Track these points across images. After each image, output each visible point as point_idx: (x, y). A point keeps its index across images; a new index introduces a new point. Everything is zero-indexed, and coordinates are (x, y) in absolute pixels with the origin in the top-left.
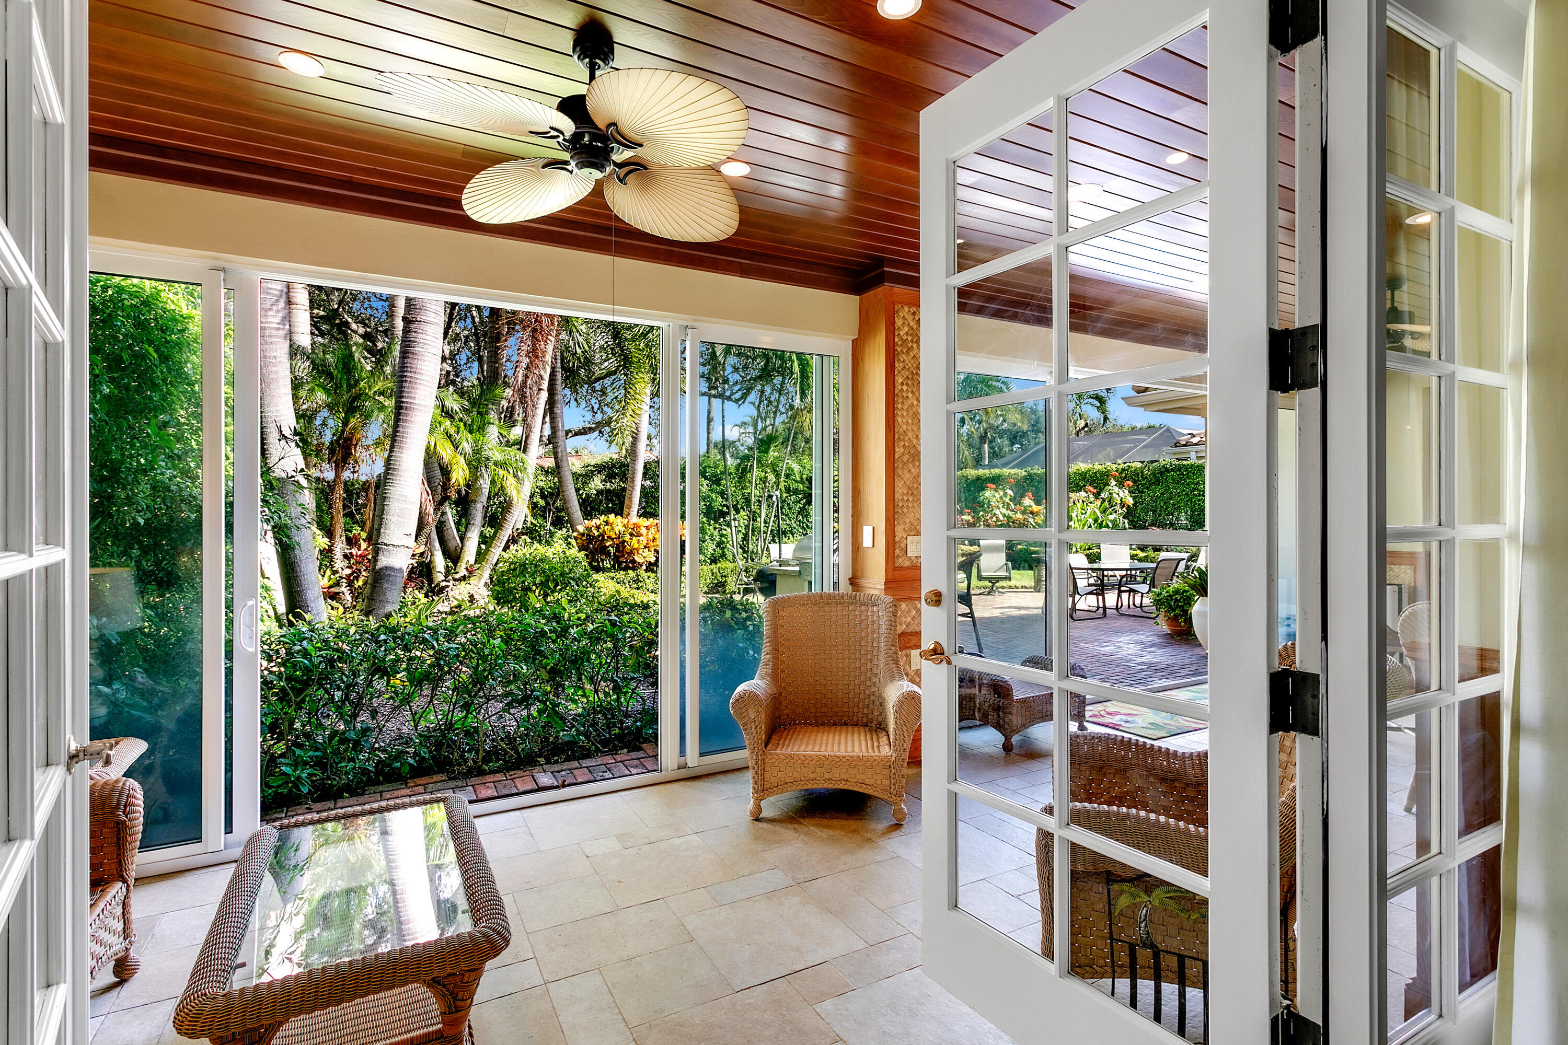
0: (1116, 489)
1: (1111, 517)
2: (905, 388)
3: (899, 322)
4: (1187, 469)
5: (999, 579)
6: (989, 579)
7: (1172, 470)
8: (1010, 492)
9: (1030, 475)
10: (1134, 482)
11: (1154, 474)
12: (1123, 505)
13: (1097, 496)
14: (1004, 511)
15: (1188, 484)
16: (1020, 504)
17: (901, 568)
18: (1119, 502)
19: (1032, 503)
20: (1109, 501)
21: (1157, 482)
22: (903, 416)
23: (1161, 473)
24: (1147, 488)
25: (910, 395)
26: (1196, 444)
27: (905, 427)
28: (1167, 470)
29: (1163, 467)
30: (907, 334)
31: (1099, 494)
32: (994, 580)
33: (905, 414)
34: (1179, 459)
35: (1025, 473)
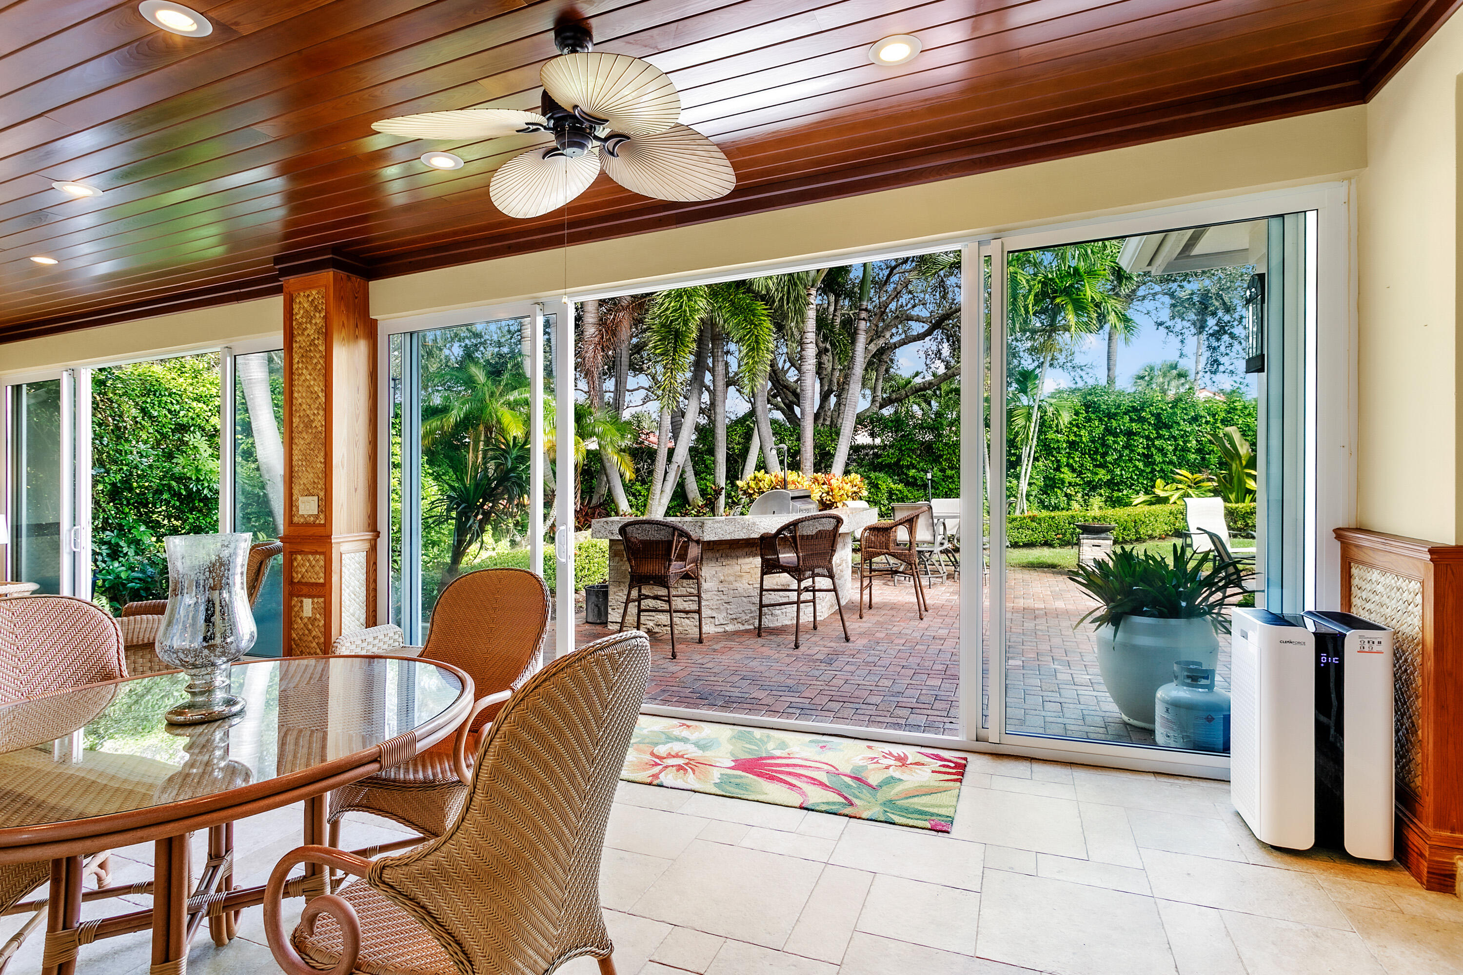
2: (300, 365)
3: (296, 307)
17: (298, 525)
22: (299, 392)
25: (304, 371)
27: (300, 401)
30: (302, 317)
33: (300, 388)
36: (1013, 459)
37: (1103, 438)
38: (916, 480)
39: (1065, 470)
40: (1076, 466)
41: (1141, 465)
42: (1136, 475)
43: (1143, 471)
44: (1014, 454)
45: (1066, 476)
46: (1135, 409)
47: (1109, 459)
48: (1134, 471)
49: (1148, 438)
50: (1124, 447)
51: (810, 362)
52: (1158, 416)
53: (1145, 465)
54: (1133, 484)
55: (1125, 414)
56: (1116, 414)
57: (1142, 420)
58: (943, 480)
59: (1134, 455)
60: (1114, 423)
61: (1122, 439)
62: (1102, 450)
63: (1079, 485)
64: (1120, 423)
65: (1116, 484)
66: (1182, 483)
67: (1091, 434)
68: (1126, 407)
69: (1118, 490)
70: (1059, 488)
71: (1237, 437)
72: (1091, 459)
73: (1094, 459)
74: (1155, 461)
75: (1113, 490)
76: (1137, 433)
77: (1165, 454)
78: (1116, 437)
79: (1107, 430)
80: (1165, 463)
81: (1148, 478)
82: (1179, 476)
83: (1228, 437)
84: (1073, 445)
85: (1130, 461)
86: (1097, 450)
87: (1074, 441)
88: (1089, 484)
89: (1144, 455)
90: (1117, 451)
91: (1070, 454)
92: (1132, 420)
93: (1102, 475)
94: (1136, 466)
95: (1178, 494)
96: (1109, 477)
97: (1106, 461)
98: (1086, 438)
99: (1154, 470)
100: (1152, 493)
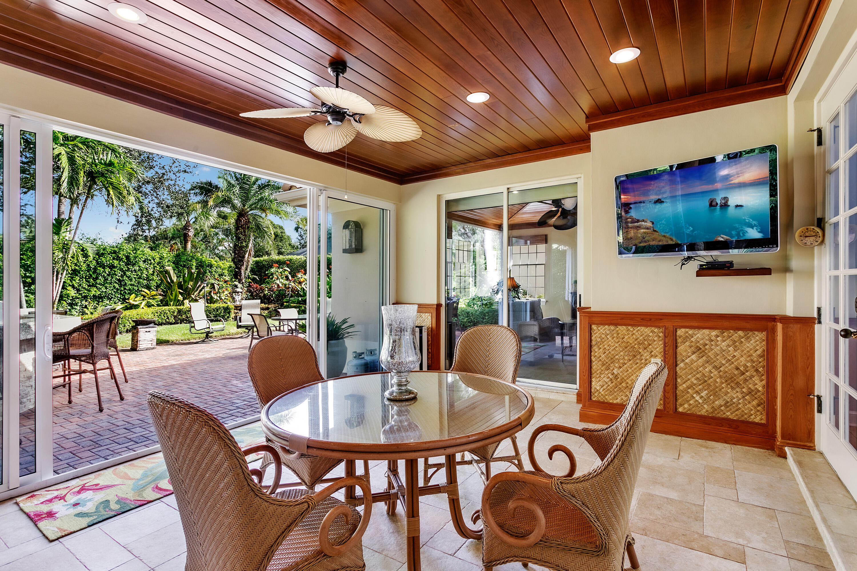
5: (252, 327)
6: (246, 327)
8: (287, 269)
14: (283, 281)
16: (295, 276)
19: (301, 276)
32: (249, 328)
36: (29, 280)
37: (95, 269)
39: (69, 288)
40: (76, 285)
41: (117, 286)
42: (114, 292)
43: (118, 289)
44: (30, 277)
45: (71, 292)
46: (115, 252)
47: (98, 281)
48: (113, 290)
49: (121, 270)
50: (108, 275)
52: (128, 257)
53: (120, 287)
54: (112, 298)
55: (109, 254)
56: (103, 254)
57: (119, 259)
59: (114, 279)
60: (103, 259)
61: (107, 270)
62: (94, 276)
63: (78, 298)
64: (107, 260)
65: (101, 298)
66: (144, 297)
67: (88, 265)
68: (109, 250)
69: (102, 301)
70: (65, 300)
71: (172, 272)
72: (86, 281)
73: (88, 282)
74: (126, 283)
75: (99, 302)
76: (117, 267)
77: (131, 280)
78: (104, 268)
79: (98, 263)
80: (131, 285)
81: (121, 294)
82: (143, 293)
83: (167, 272)
84: (75, 272)
85: (111, 283)
86: (91, 276)
87: (75, 269)
88: (85, 298)
89: (119, 280)
90: (104, 276)
91: (72, 278)
92: (114, 259)
93: (94, 291)
94: (114, 286)
95: (144, 303)
96: (99, 293)
97: (96, 283)
98: (84, 267)
99: (125, 289)
100: (127, 303)
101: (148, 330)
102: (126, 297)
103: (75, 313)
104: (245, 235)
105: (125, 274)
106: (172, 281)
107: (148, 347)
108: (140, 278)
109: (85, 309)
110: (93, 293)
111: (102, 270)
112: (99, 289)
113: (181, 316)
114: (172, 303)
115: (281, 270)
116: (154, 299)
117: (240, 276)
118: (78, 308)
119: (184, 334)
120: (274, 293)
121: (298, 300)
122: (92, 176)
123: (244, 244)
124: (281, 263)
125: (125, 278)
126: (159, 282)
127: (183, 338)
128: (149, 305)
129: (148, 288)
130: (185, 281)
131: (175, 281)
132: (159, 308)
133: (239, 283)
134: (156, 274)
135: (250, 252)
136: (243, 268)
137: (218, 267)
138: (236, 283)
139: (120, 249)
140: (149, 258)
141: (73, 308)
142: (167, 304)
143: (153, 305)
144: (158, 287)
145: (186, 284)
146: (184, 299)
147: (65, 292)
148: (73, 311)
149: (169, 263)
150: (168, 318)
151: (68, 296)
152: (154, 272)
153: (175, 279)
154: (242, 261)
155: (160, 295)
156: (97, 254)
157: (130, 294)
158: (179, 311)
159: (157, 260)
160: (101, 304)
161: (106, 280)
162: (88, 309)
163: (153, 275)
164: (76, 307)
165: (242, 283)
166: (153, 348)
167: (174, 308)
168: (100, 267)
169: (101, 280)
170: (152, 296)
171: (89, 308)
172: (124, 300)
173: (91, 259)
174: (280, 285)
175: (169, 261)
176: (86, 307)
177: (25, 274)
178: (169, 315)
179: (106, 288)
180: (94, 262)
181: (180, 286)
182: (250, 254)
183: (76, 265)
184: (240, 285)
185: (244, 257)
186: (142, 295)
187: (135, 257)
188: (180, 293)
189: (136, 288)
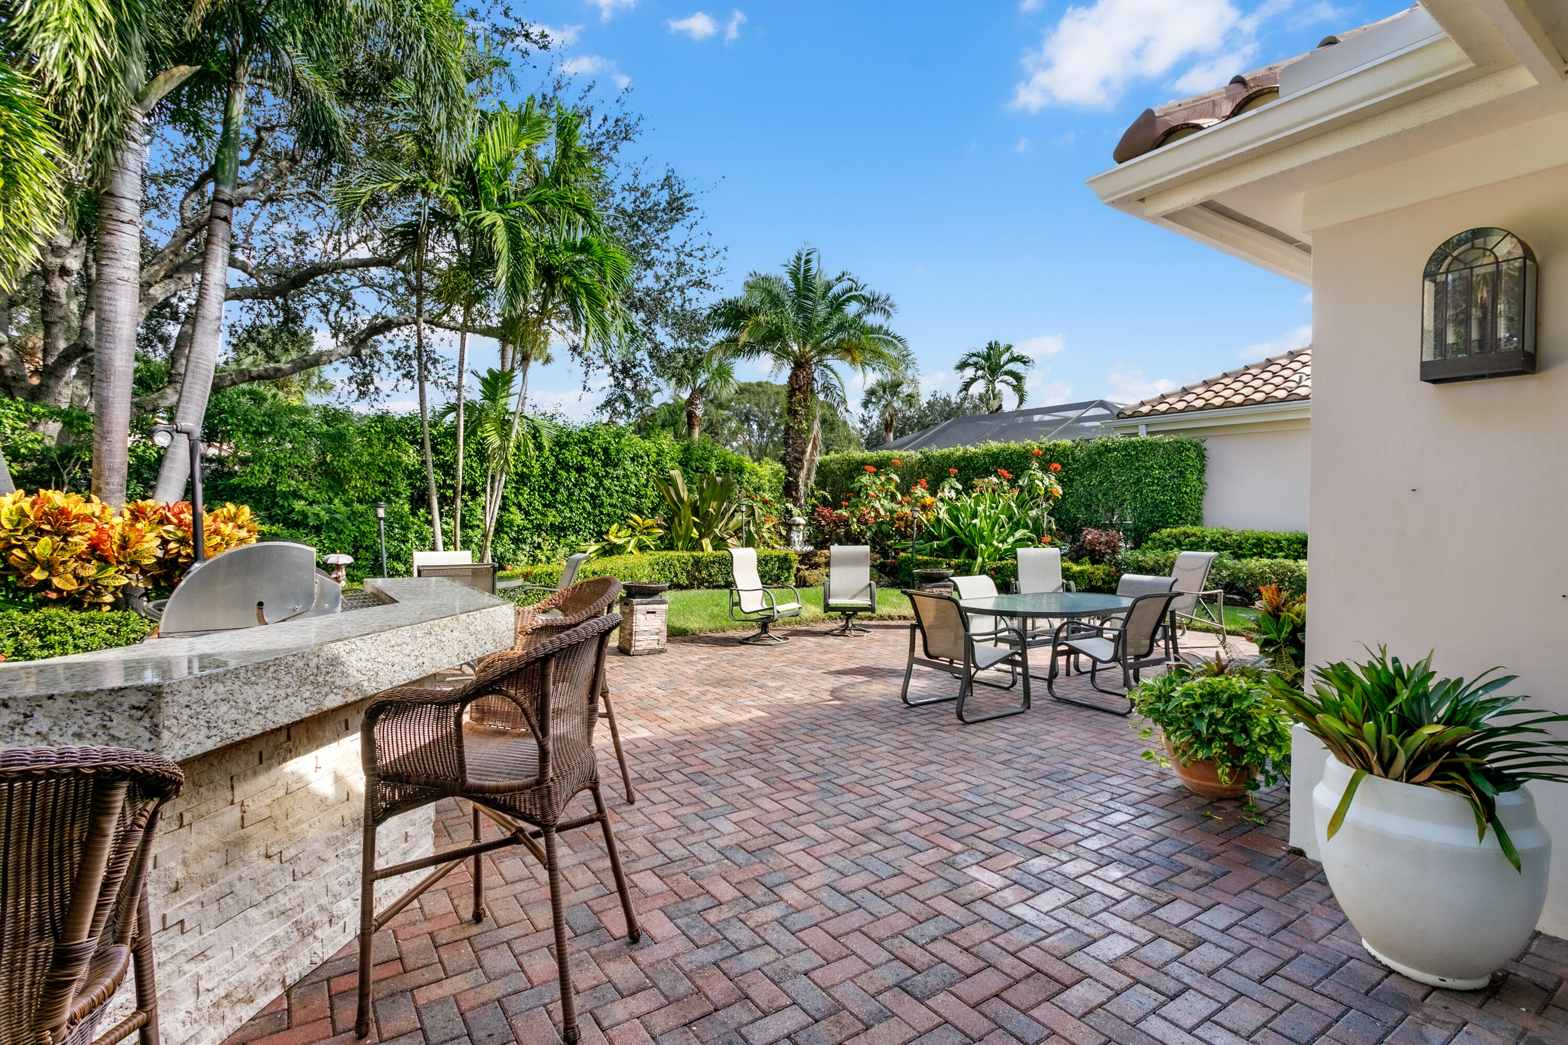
0: (1040, 474)
1: (1033, 513)
4: (1135, 448)
5: (856, 610)
6: (843, 610)
7: (1115, 449)
8: (895, 477)
9: (927, 458)
10: (1063, 465)
11: (1089, 455)
12: (1048, 495)
13: (1013, 483)
14: (886, 502)
15: (1137, 469)
16: (910, 494)
18: (1042, 492)
19: (927, 495)
20: (1029, 492)
21: (1094, 465)
23: (1100, 454)
24: (1080, 474)
26: (1147, 415)
28: (1108, 450)
29: (1103, 445)
31: (1015, 481)
32: (848, 613)
34: (1124, 435)
35: (920, 456)
37: (554, 473)
38: (305, 516)
39: (513, 509)
40: (524, 504)
41: (588, 507)
42: (584, 518)
43: (589, 513)
45: (516, 518)
46: (585, 441)
47: (559, 497)
48: (581, 514)
49: (596, 475)
50: (575, 485)
51: (126, 263)
52: (606, 451)
53: (594, 508)
54: (581, 529)
55: (576, 444)
56: (566, 444)
57: (591, 453)
58: (349, 518)
59: (583, 494)
60: (567, 454)
61: (574, 475)
62: (552, 486)
63: (528, 529)
64: (573, 455)
65: (563, 529)
66: (633, 529)
67: (543, 466)
68: (576, 437)
69: (565, 536)
70: (506, 533)
71: (680, 481)
72: (540, 496)
73: (543, 498)
74: (602, 503)
75: (559, 537)
76: (588, 469)
77: (611, 496)
78: (568, 472)
79: (558, 462)
80: (611, 505)
81: (594, 522)
82: (631, 522)
83: (670, 481)
84: (522, 479)
85: (578, 501)
86: (547, 486)
87: (523, 473)
88: (538, 528)
89: (592, 495)
90: (568, 489)
91: (518, 489)
92: (584, 453)
93: (552, 517)
94: (584, 508)
95: (633, 542)
96: (560, 520)
97: (556, 501)
98: (537, 470)
99: (601, 513)
100: (604, 540)
101: (651, 607)
102: (604, 529)
103: (522, 557)
104: (807, 407)
105: (601, 482)
106: (681, 500)
107: (651, 647)
108: (625, 492)
109: (538, 551)
110: (551, 519)
111: (564, 474)
112: (560, 512)
113: (700, 572)
114: (680, 544)
115: (883, 478)
116: (649, 534)
117: (797, 490)
118: (527, 548)
119: (713, 617)
120: (869, 528)
121: (931, 547)
122: (548, 274)
123: (805, 425)
124: (881, 466)
125: (602, 491)
126: (656, 501)
127: (712, 625)
128: (642, 548)
129: (640, 512)
130: (702, 499)
131: (686, 498)
132: (661, 553)
133: (795, 505)
134: (651, 483)
135: (814, 443)
136: (803, 474)
137: (753, 473)
138: (790, 506)
139: (593, 434)
140: (641, 452)
141: (519, 548)
142: (671, 547)
143: (648, 547)
144: (654, 510)
145: (706, 505)
146: (702, 536)
147: (507, 516)
148: (519, 553)
149: (673, 464)
150: (676, 575)
151: (511, 523)
152: (647, 480)
153: (685, 495)
154: (801, 460)
155: (659, 526)
156: (557, 444)
157: (610, 523)
158: (697, 562)
159: (654, 457)
160: (562, 540)
161: (571, 494)
162: (542, 549)
163: (646, 486)
164: (523, 546)
165: (800, 506)
166: (661, 651)
167: (686, 554)
168: (562, 468)
169: (563, 495)
170: (647, 528)
171: (545, 548)
172: (600, 535)
173: (547, 453)
174: (882, 512)
175: (672, 459)
176: (539, 547)
177: (444, 481)
178: (678, 570)
179: (571, 511)
180: (552, 460)
181: (696, 511)
182: (815, 447)
183: (524, 464)
184: (796, 511)
185: (804, 452)
186: (629, 526)
187: (618, 451)
188: (695, 523)
189: (619, 512)
